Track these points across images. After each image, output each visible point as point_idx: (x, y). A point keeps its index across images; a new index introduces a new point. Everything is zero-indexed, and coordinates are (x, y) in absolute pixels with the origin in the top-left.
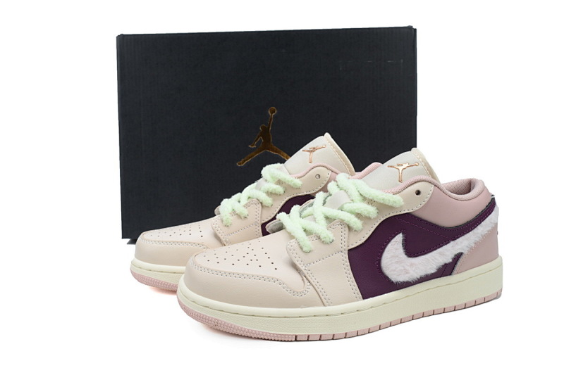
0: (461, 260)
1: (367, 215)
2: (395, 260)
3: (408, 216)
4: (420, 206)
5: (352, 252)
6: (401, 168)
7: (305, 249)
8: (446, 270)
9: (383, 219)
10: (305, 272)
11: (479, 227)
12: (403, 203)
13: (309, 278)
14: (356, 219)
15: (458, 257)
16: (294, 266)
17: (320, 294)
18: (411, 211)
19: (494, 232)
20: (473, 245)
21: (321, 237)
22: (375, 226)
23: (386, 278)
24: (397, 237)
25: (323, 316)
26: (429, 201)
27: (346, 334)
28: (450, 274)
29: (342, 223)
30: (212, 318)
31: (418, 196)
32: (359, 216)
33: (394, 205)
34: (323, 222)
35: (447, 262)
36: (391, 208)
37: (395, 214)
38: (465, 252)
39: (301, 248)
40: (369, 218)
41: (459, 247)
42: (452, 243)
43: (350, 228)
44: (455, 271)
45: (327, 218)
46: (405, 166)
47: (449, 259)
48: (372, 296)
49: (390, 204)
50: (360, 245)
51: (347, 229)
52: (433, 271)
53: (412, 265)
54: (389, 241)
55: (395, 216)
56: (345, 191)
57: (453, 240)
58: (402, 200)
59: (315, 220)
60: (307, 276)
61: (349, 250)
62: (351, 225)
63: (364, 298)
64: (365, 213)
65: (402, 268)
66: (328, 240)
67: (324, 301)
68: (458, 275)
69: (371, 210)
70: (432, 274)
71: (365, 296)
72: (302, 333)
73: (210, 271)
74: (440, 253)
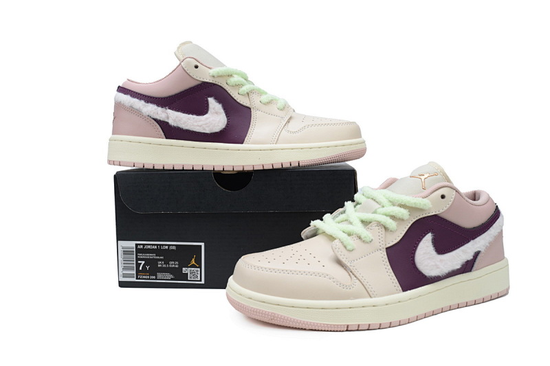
0: (479, 258)
1: (401, 217)
2: (426, 257)
3: (436, 217)
4: (445, 209)
5: (390, 250)
6: (423, 178)
7: (349, 247)
8: (468, 267)
9: (414, 220)
10: (351, 268)
11: (491, 229)
12: (431, 206)
13: (355, 273)
14: (391, 221)
15: (477, 254)
16: (339, 263)
17: (366, 287)
18: (437, 213)
19: (500, 236)
20: (488, 244)
21: (362, 237)
22: (408, 227)
23: (420, 273)
24: (427, 236)
25: (370, 306)
26: (452, 205)
27: (391, 323)
28: (471, 271)
29: (379, 224)
30: (269, 313)
31: (443, 200)
32: (393, 217)
33: (425, 208)
34: (360, 225)
35: (469, 259)
36: (421, 210)
37: (424, 216)
38: (482, 251)
39: (345, 247)
40: (403, 220)
41: (478, 246)
42: (472, 242)
43: (386, 229)
44: (474, 268)
45: (363, 222)
46: (426, 176)
47: (470, 257)
48: (410, 290)
49: (421, 207)
50: (396, 244)
51: (383, 229)
52: (459, 267)
53: (441, 261)
54: (421, 239)
55: (424, 218)
56: (372, 199)
57: (473, 239)
58: (430, 203)
59: (351, 223)
60: (353, 271)
61: (387, 249)
62: (387, 226)
63: (404, 290)
64: (399, 215)
65: (433, 264)
66: (368, 240)
67: (371, 293)
68: (476, 272)
69: (403, 213)
70: (458, 270)
71: (405, 289)
72: (353, 323)
73: (263, 269)
74: (463, 251)
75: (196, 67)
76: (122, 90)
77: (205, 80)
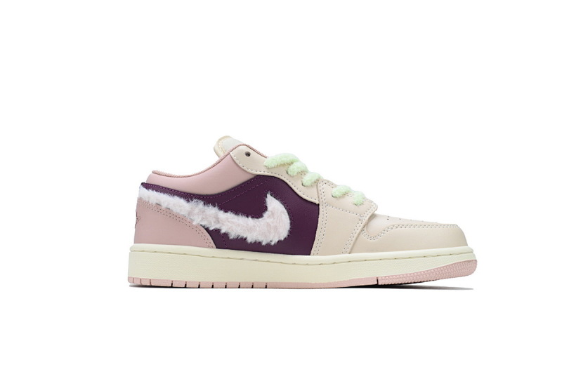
75: (248, 154)
76: (147, 186)
77: (259, 173)
